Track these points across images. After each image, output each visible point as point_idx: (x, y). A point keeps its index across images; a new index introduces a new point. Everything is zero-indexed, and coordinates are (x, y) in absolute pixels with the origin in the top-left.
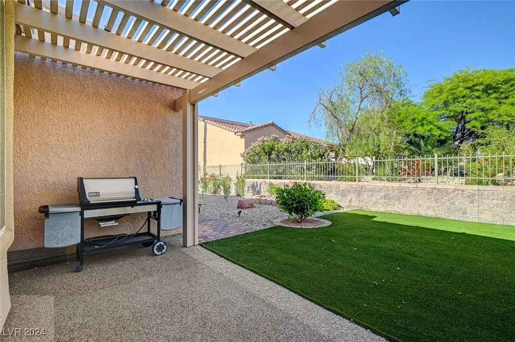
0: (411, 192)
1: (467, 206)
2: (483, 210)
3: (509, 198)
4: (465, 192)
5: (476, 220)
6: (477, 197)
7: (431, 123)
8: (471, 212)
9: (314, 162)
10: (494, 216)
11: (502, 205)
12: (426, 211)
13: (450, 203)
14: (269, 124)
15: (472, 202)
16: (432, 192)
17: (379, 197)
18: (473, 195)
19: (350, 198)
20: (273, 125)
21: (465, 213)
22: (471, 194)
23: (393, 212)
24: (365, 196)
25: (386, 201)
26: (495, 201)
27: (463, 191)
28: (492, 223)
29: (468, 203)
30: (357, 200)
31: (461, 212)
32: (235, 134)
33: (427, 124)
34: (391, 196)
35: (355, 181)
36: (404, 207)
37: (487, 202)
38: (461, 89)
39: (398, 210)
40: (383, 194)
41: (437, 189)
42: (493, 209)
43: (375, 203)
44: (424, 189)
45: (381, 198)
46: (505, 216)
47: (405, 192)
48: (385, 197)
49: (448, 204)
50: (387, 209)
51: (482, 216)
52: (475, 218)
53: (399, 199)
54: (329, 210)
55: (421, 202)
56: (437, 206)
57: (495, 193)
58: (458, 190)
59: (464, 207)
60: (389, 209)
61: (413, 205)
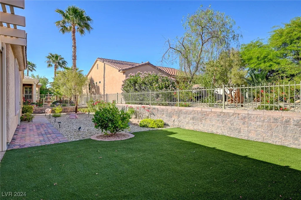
0: (208, 115)
1: (241, 126)
2: (251, 130)
3: (267, 120)
4: (240, 116)
5: (246, 138)
6: (247, 120)
7: (271, 60)
8: (243, 132)
9: (160, 91)
10: (257, 135)
11: (262, 126)
12: (217, 130)
13: (231, 123)
14: (145, 64)
15: (244, 124)
16: (220, 115)
17: (189, 119)
18: (245, 117)
19: (173, 119)
20: (149, 64)
21: (240, 132)
22: (243, 117)
23: (198, 130)
24: (182, 118)
25: (194, 121)
26: (258, 123)
27: (239, 114)
28: (256, 140)
29: (241, 124)
30: (178, 121)
31: (237, 131)
32: (119, 71)
33: (268, 61)
34: (196, 118)
35: (177, 106)
36: (204, 126)
37: (253, 123)
38: (295, 33)
39: (200, 129)
40: (192, 116)
41: (223, 113)
42: (257, 129)
43: (188, 123)
44: (215, 113)
45: (191, 119)
46: (264, 135)
47: (205, 114)
48: (193, 119)
49: (229, 125)
50: (194, 128)
51: (250, 135)
52: (246, 136)
53: (201, 121)
54: (154, 128)
55: (214, 123)
56: (223, 126)
57: (258, 117)
58: (236, 114)
59: (239, 127)
60: (196, 128)
61: (209, 125)
